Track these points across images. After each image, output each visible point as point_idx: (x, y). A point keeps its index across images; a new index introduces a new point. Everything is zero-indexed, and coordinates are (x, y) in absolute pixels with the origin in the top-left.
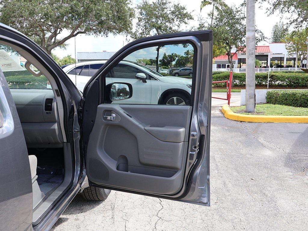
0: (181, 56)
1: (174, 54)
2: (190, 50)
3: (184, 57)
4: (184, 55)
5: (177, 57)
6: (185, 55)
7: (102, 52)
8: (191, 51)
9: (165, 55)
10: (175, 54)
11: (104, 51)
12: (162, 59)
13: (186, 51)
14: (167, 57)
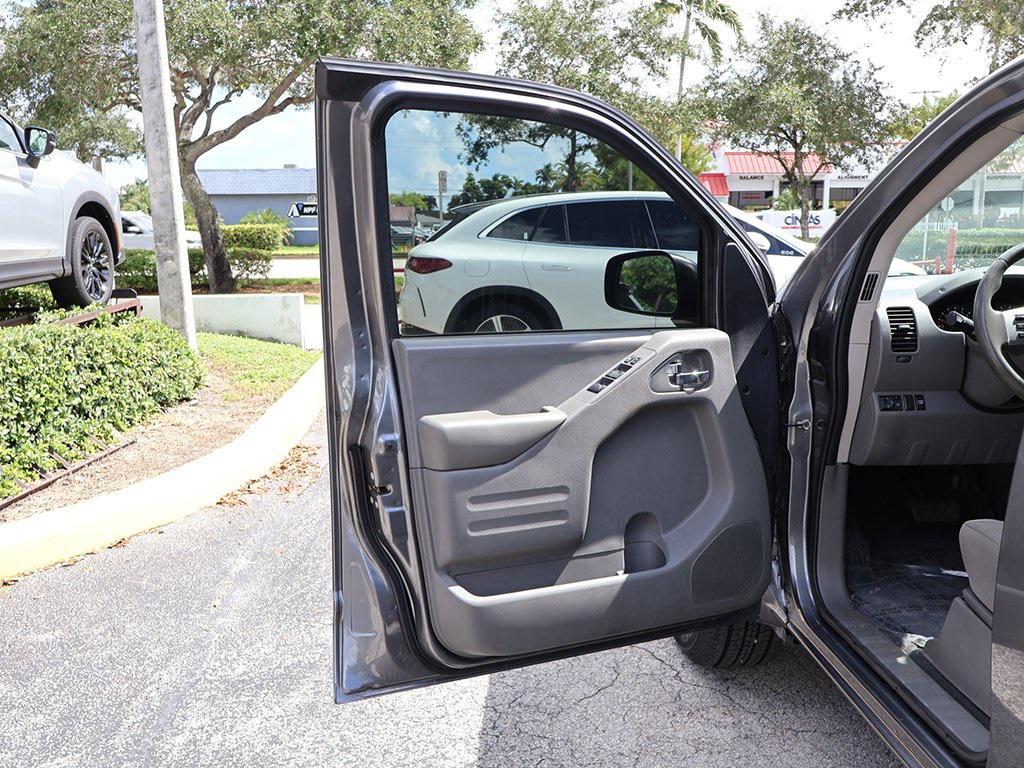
0: (523, 184)
1: (500, 178)
2: (553, 164)
3: (535, 186)
4: (534, 180)
5: (509, 186)
6: (539, 180)
7: (282, 167)
8: (559, 166)
9: (470, 179)
10: (504, 177)
11: (286, 166)
12: (460, 193)
13: (542, 168)
14: (476, 188)
